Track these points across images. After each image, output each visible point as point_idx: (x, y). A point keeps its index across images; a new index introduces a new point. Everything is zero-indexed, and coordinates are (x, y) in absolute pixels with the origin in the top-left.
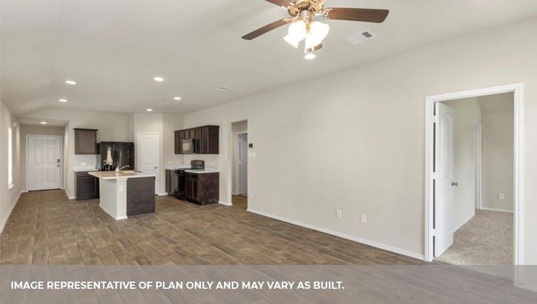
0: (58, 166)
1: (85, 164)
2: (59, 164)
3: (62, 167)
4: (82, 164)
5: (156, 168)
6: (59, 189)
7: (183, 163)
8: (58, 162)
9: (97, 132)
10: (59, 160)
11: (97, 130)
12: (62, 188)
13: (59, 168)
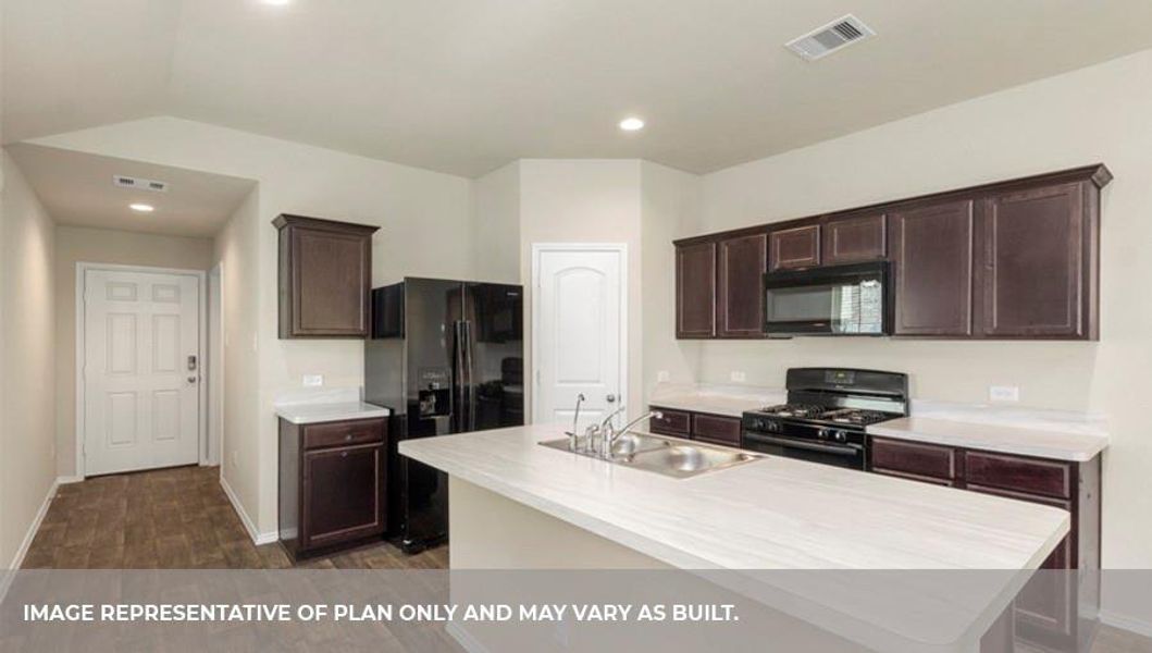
0: (192, 381)
1: (318, 381)
2: (194, 374)
3: (203, 382)
4: (306, 381)
5: (611, 400)
6: (196, 465)
7: (700, 381)
8: (192, 369)
9: (375, 236)
10: (193, 360)
11: (375, 229)
12: (203, 463)
13: (194, 388)
